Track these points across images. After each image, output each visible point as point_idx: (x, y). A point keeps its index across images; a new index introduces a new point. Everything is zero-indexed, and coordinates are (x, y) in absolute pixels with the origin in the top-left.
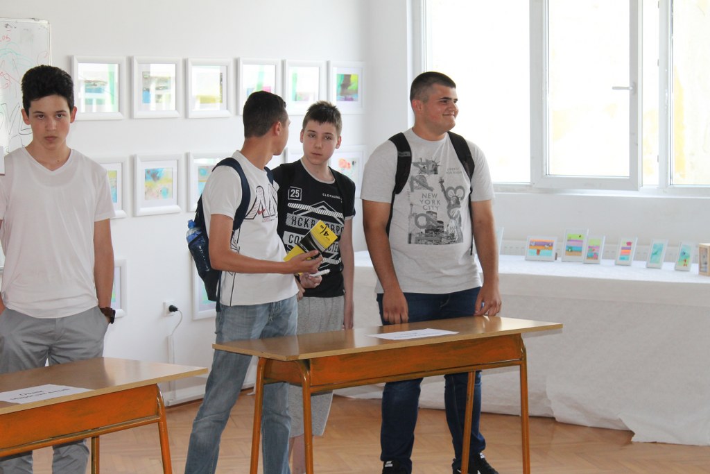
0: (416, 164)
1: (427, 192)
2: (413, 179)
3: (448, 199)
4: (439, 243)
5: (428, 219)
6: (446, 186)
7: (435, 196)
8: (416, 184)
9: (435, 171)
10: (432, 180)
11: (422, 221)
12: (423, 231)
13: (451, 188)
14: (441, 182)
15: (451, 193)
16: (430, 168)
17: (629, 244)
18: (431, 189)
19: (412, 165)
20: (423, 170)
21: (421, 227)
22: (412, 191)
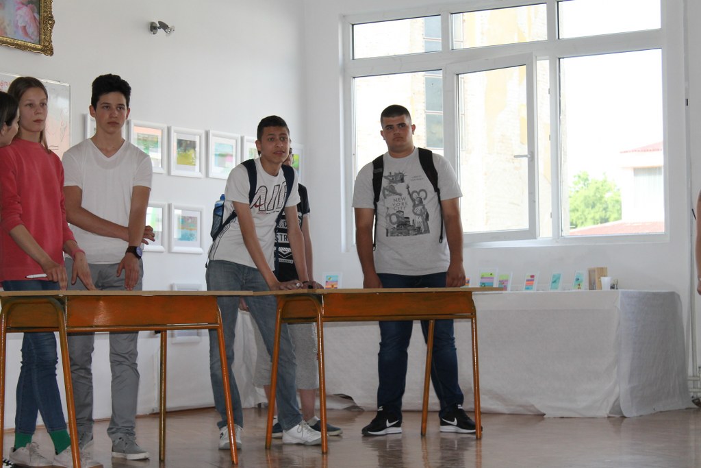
0: (386, 177)
1: (398, 197)
2: (384, 189)
3: (413, 200)
4: (408, 234)
5: (398, 217)
6: (411, 190)
7: (404, 199)
8: (387, 193)
9: (402, 180)
10: (400, 187)
11: (394, 219)
12: (395, 226)
13: (414, 192)
14: (408, 188)
15: (415, 195)
16: (399, 178)
17: (532, 276)
18: (400, 195)
19: (383, 178)
20: (391, 181)
21: (393, 224)
22: (385, 198)
